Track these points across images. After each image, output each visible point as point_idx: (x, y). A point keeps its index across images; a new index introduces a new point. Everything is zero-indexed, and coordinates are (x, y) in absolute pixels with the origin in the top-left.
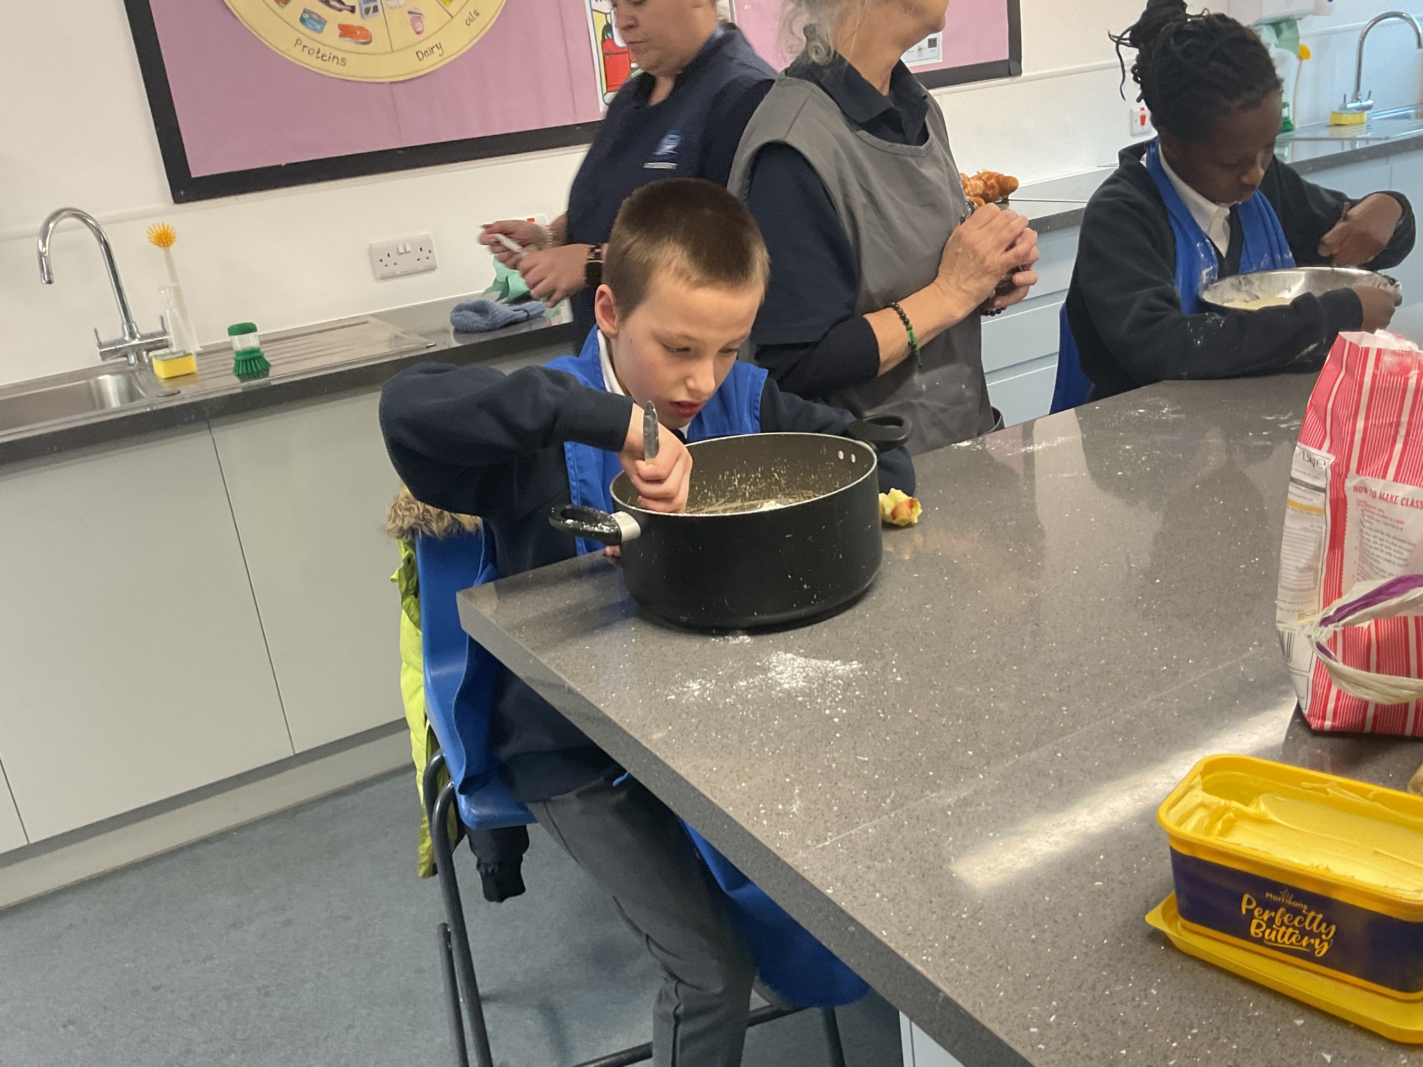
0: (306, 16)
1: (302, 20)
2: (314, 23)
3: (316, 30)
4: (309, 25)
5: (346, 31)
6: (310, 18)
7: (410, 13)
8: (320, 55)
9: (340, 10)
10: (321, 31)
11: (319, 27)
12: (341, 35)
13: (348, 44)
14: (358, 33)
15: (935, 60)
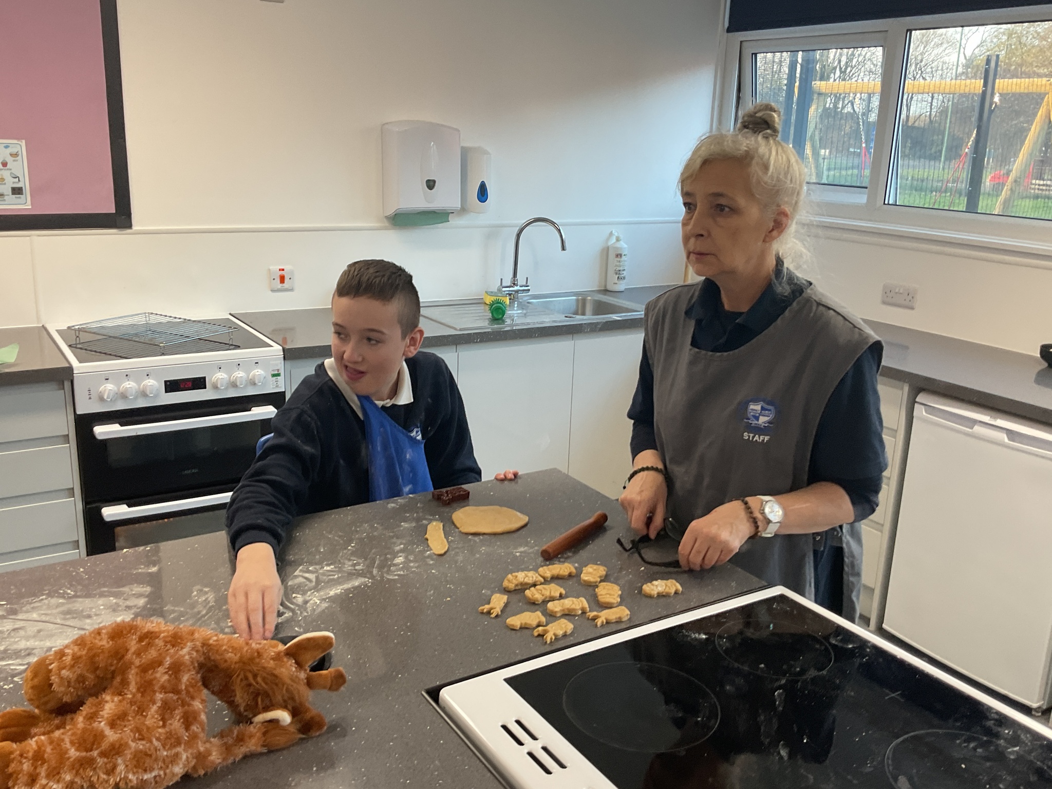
15: (23, 205)
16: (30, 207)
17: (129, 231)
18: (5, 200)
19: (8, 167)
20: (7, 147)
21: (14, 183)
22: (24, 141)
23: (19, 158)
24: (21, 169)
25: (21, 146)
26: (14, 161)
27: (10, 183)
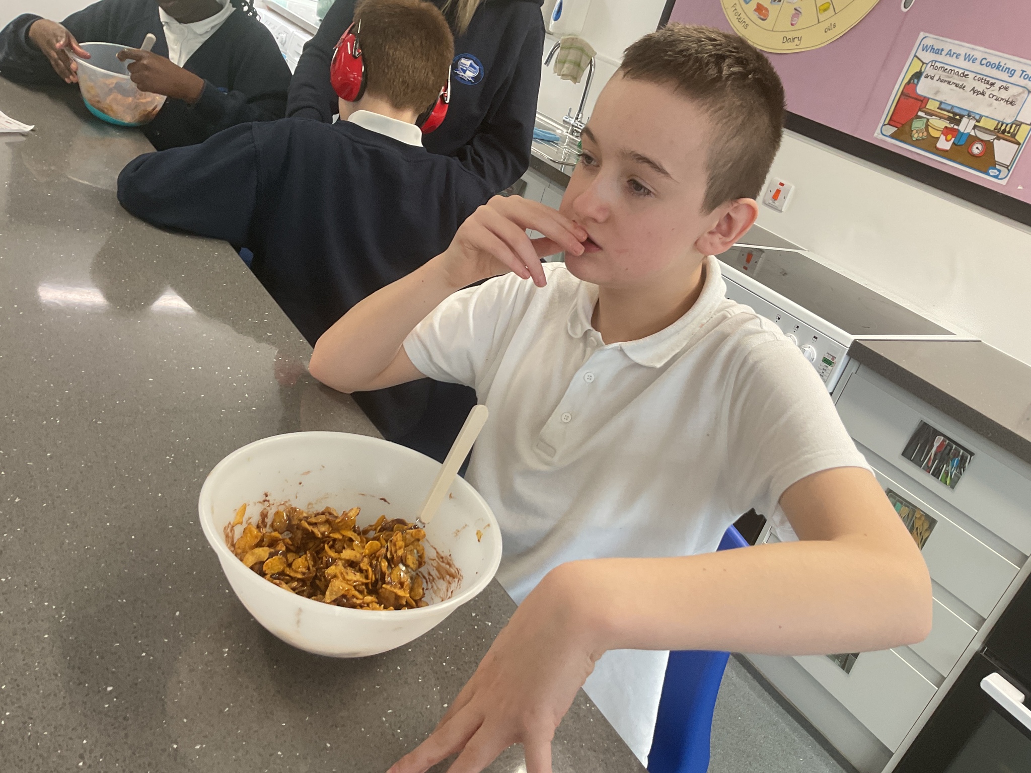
5: (759, 8)
8: (739, 18)
10: (747, 3)
12: (755, 10)
13: (754, 16)
14: (764, 11)
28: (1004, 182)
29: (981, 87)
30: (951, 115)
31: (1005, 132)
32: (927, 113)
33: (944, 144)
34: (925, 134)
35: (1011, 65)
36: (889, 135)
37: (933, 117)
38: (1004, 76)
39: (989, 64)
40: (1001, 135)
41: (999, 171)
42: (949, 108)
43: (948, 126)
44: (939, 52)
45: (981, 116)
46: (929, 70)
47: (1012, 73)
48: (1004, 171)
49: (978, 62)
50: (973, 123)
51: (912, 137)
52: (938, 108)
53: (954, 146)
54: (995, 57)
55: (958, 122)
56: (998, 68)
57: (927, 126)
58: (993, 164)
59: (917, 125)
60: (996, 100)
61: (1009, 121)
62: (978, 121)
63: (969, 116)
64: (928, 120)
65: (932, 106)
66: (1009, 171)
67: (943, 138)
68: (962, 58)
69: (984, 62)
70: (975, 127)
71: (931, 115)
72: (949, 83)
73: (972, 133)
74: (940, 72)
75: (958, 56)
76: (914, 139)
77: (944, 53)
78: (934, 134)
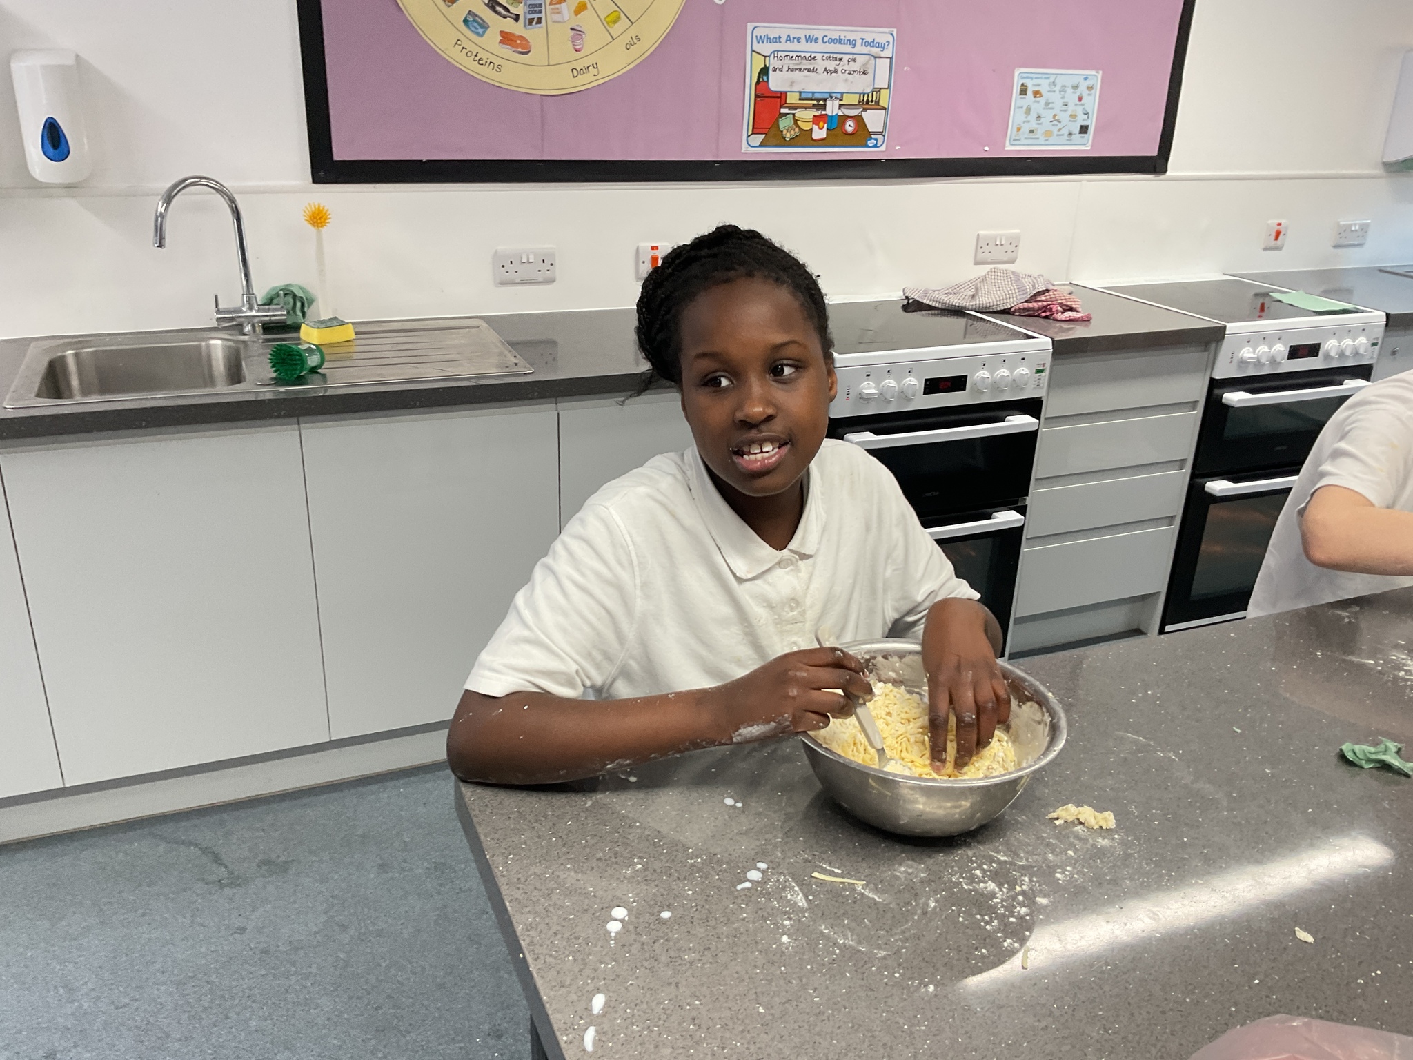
0: (470, 18)
1: (465, 21)
2: (477, 26)
3: (478, 34)
4: (473, 29)
5: (507, 38)
6: (475, 21)
7: (572, 29)
8: (477, 58)
9: (505, 17)
10: (481, 35)
11: (480, 31)
12: (501, 42)
13: (506, 51)
14: (519, 42)
15: (1083, 147)
16: (1089, 148)
17: (1162, 177)
18: (1071, 140)
19: (1083, 101)
20: (1086, 79)
21: (1084, 120)
22: (1101, 72)
23: (1094, 91)
24: (1092, 102)
25: (1097, 77)
26: (1089, 94)
27: (1081, 121)
28: (883, 148)
29: (831, 65)
30: (815, 102)
31: (868, 102)
32: (790, 108)
33: (819, 133)
34: (797, 129)
35: (851, 37)
36: (758, 144)
37: (798, 110)
38: (848, 48)
39: (832, 41)
40: (867, 106)
41: (876, 139)
42: (810, 96)
43: (816, 114)
44: (777, 40)
45: (842, 94)
46: (773, 63)
47: (853, 43)
48: (880, 137)
49: (820, 40)
50: (837, 103)
51: (784, 138)
52: (800, 99)
53: (830, 132)
54: (834, 32)
55: (824, 107)
56: (840, 43)
57: (796, 121)
58: (869, 135)
59: (784, 123)
60: (850, 74)
61: (869, 90)
62: (841, 100)
63: (831, 97)
64: (794, 114)
65: (792, 99)
66: (884, 136)
67: (815, 127)
68: (803, 40)
69: (826, 39)
70: (840, 106)
71: (795, 109)
72: (800, 70)
73: (840, 113)
74: (787, 62)
75: (799, 40)
76: (787, 139)
77: (783, 40)
78: (805, 126)
